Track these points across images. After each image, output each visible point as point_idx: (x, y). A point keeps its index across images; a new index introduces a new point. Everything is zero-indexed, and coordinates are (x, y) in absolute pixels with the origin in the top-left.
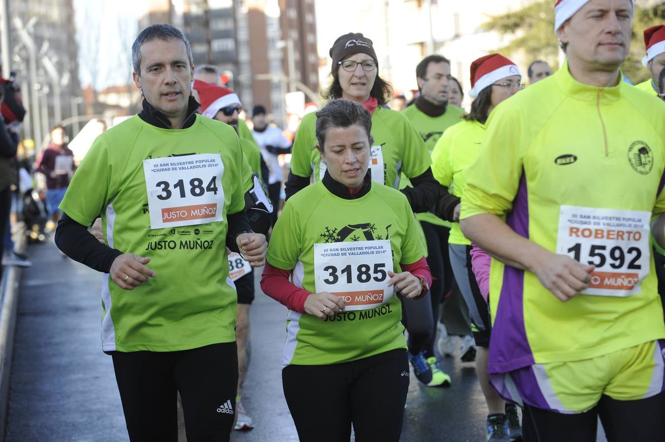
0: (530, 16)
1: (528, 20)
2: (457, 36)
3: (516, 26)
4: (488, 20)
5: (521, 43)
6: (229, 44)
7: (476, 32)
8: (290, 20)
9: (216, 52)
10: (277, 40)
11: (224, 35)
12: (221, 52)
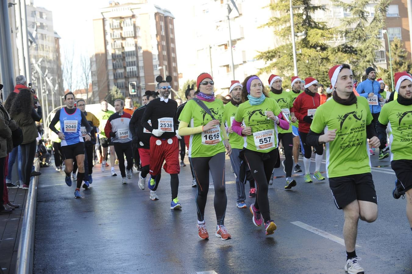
0: (279, 52)
1: (278, 54)
2: (245, 62)
3: (273, 57)
4: (260, 54)
5: (275, 65)
6: (135, 68)
8: (164, 56)
9: (128, 72)
10: (158, 66)
11: (132, 64)
12: (130, 72)
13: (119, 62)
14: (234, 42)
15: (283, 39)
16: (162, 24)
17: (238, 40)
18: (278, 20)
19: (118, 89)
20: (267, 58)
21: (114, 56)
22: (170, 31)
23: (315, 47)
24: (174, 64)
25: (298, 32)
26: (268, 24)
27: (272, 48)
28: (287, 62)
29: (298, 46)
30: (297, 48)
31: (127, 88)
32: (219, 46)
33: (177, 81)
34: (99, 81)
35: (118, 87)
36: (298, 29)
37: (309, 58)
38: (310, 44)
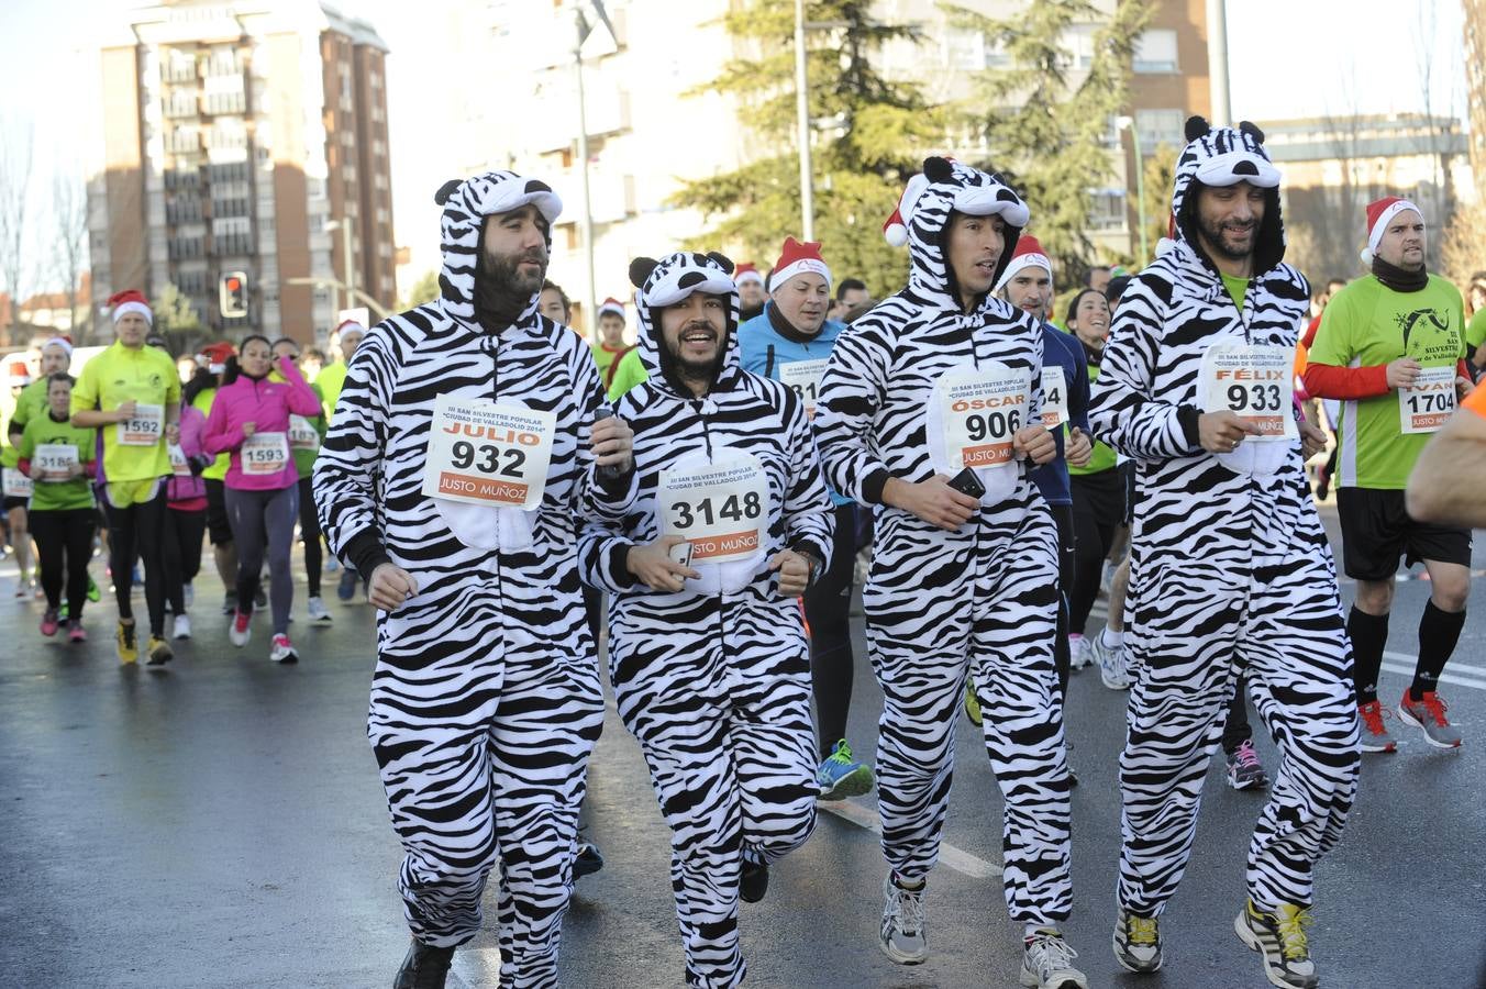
0: (754, 184)
1: (751, 189)
2: (631, 214)
3: (731, 198)
4: (685, 187)
5: (738, 228)
6: (242, 225)
7: (662, 210)
8: (346, 184)
9: (218, 238)
10: (324, 218)
11: (235, 208)
12: (227, 237)
13: (187, 201)
14: (594, 144)
15: (769, 139)
16: (346, 70)
17: (612, 134)
18: (754, 69)
19: (182, 296)
20: (711, 204)
21: (172, 181)
22: (370, 97)
23: (878, 168)
24: (380, 215)
25: (820, 116)
26: (719, 85)
27: (730, 167)
28: (780, 218)
29: (821, 165)
30: (818, 169)
31: (214, 295)
32: (544, 154)
33: (389, 271)
34: (115, 268)
35: (181, 289)
36: (822, 105)
37: (855, 207)
38: (864, 159)
